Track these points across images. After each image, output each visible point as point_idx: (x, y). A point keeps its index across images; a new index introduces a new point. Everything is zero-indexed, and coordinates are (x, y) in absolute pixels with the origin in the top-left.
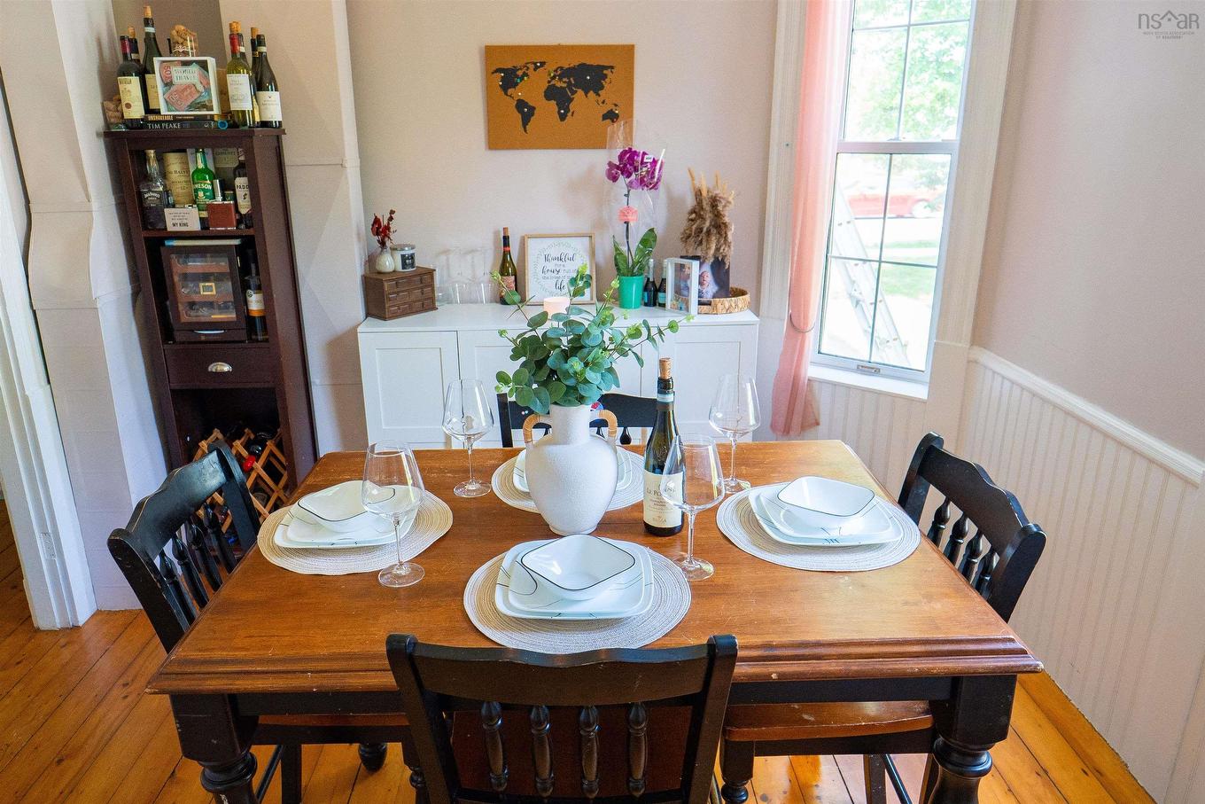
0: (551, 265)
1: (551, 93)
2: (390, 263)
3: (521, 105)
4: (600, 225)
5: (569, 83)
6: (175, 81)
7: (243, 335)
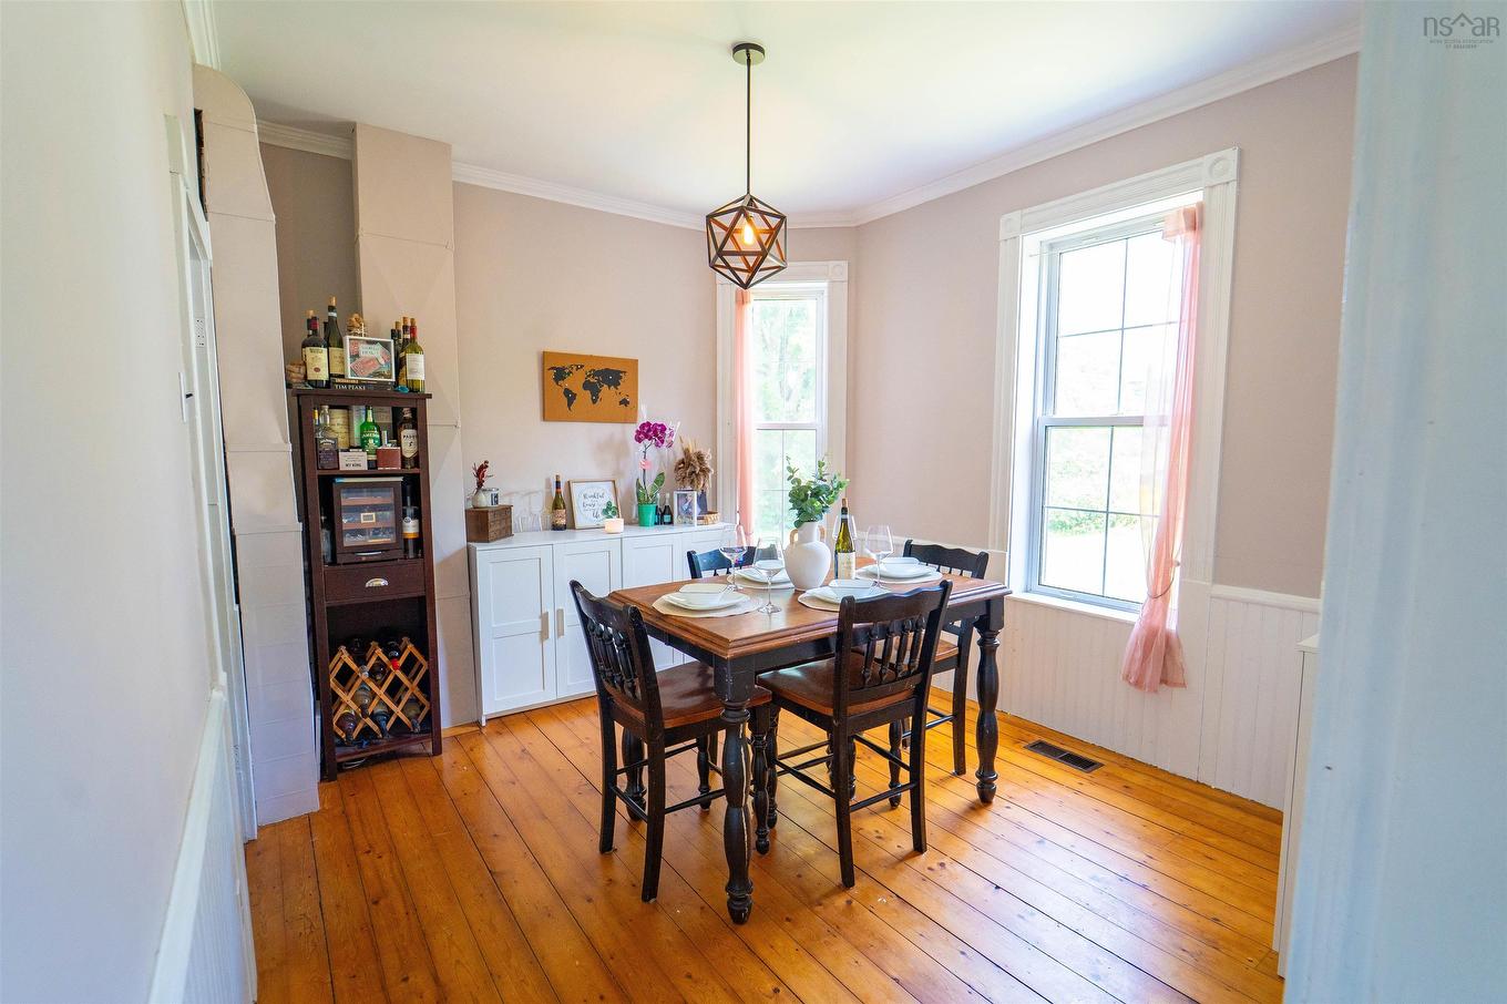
0: (589, 501)
1: (587, 386)
2: (485, 500)
3: (567, 392)
4: (619, 473)
5: (598, 380)
6: (361, 354)
7: (400, 554)
